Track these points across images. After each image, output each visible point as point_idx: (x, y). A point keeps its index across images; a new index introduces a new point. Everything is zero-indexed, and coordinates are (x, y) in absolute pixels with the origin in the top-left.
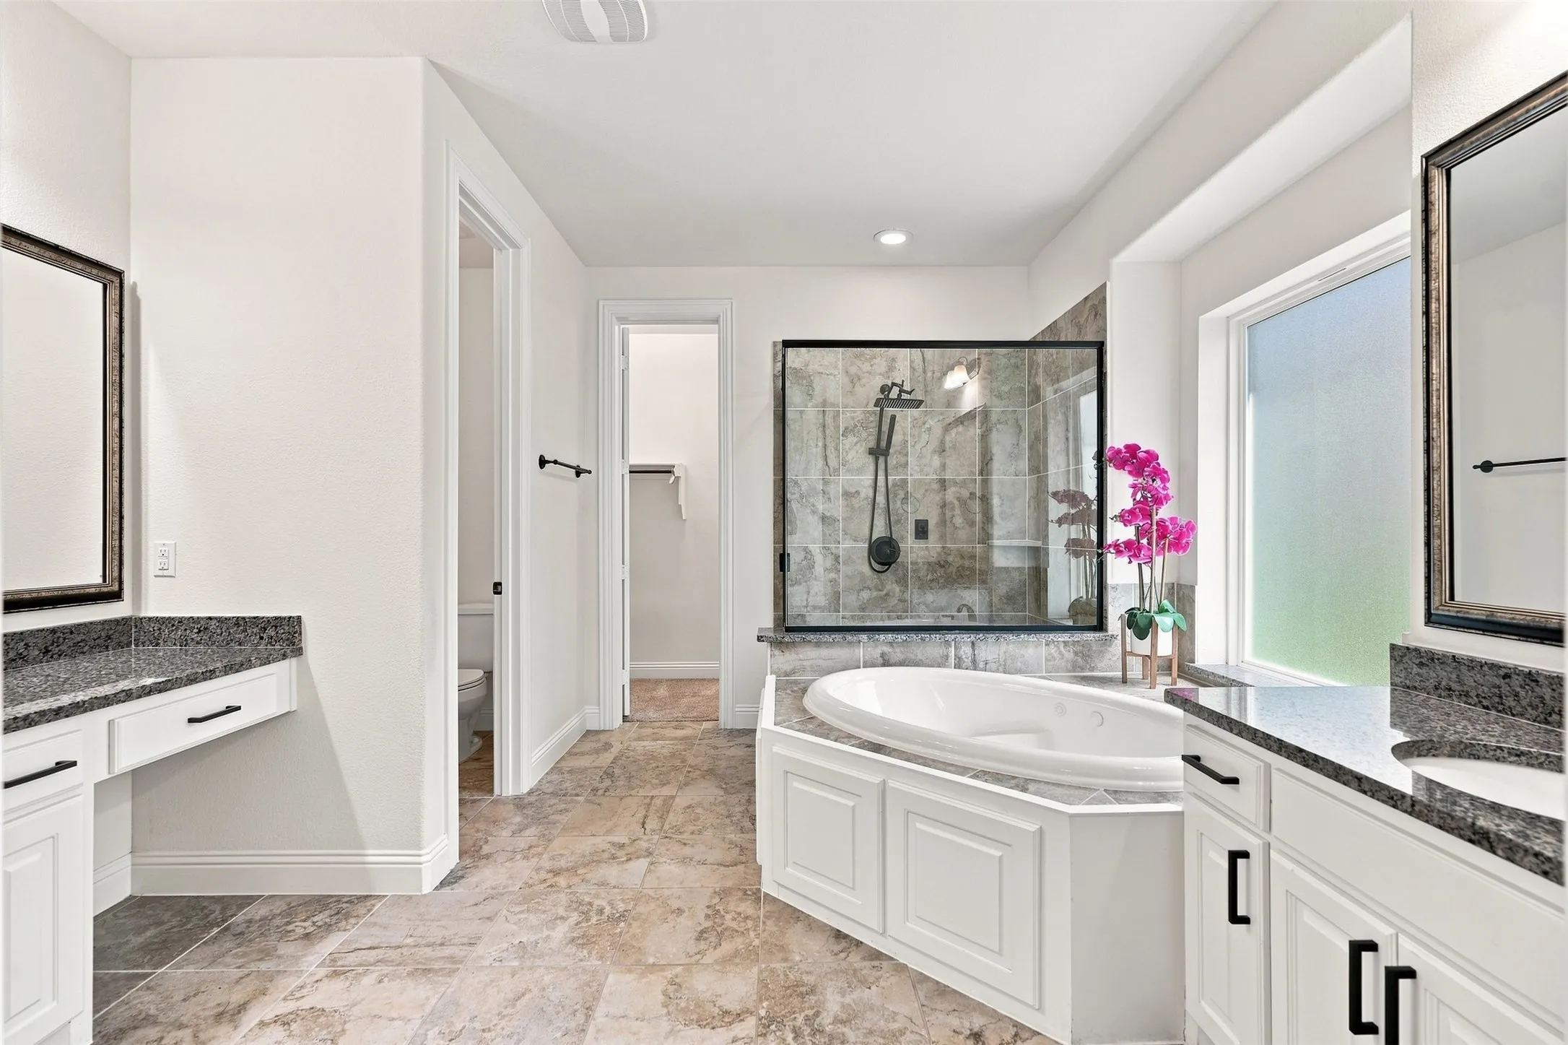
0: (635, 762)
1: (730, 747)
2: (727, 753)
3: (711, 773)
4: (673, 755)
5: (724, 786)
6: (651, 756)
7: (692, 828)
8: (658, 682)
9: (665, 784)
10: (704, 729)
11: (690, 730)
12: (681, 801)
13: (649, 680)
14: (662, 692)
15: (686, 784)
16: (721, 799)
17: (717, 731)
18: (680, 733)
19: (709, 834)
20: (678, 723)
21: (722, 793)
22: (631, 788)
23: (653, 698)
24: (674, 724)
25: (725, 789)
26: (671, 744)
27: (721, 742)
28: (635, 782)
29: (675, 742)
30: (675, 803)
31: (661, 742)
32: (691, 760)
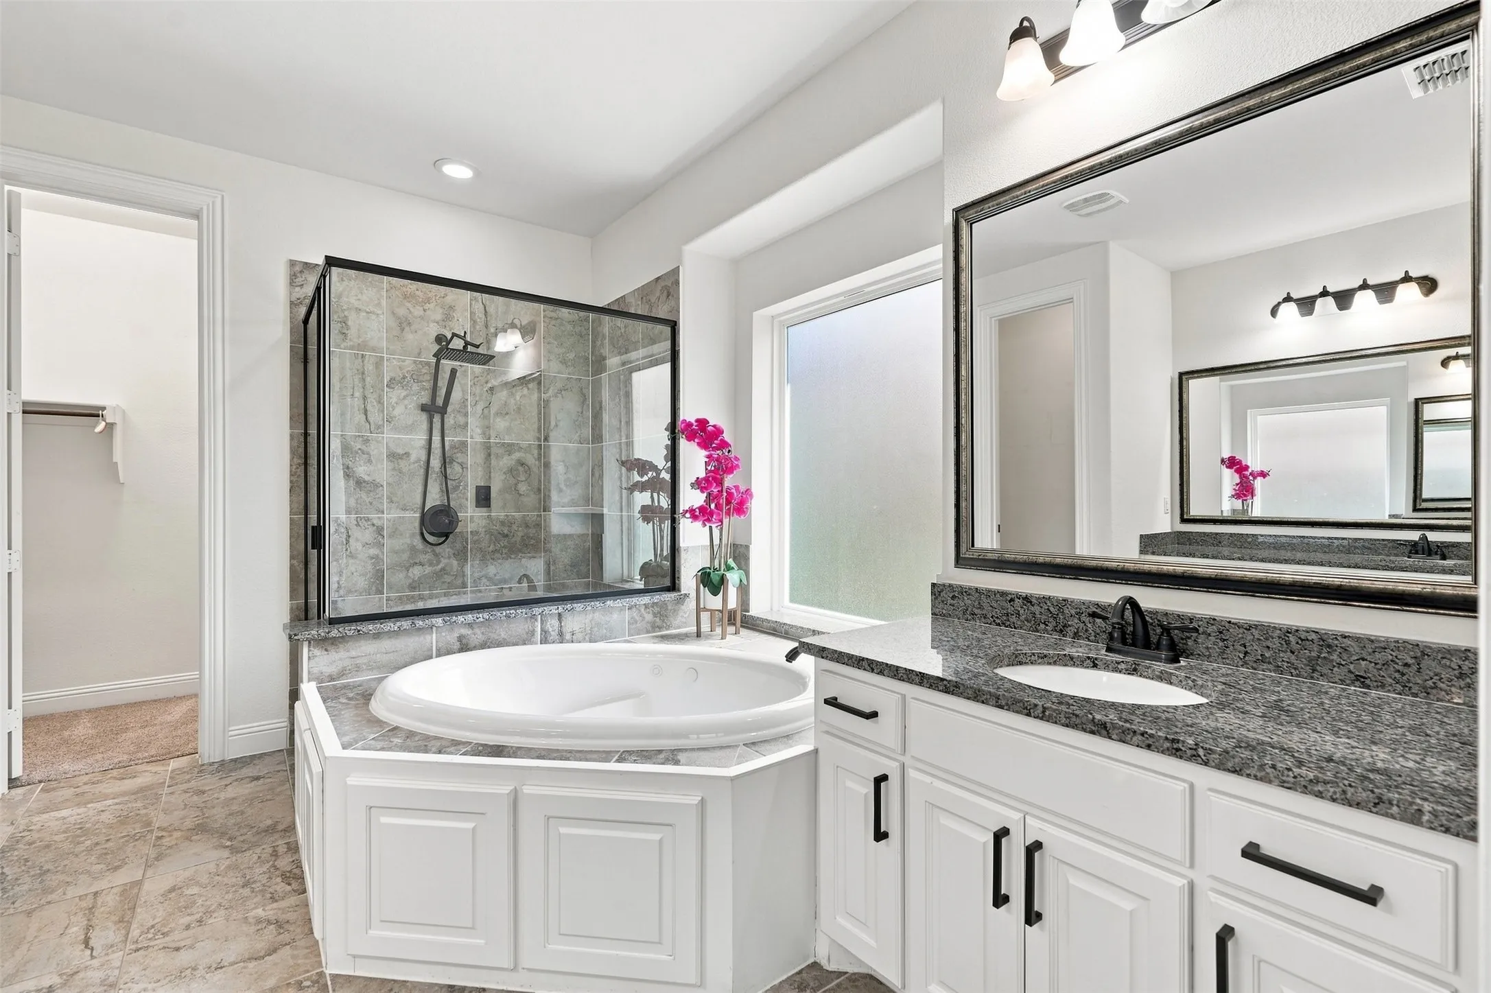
0: (48, 846)
1: (226, 785)
2: (223, 796)
3: (202, 828)
4: (123, 820)
5: (229, 843)
6: (81, 831)
7: (187, 920)
8: (71, 717)
9: (116, 868)
10: (173, 771)
11: (146, 776)
12: (155, 885)
13: (51, 717)
14: (82, 730)
15: (158, 858)
16: (228, 862)
17: (201, 769)
18: (129, 784)
19: (218, 920)
20: (125, 769)
21: (226, 853)
22: (47, 891)
23: (66, 742)
24: (115, 773)
25: (231, 848)
26: (117, 804)
27: (209, 782)
28: (53, 880)
29: (126, 798)
30: (143, 893)
31: (92, 805)
32: (159, 820)
